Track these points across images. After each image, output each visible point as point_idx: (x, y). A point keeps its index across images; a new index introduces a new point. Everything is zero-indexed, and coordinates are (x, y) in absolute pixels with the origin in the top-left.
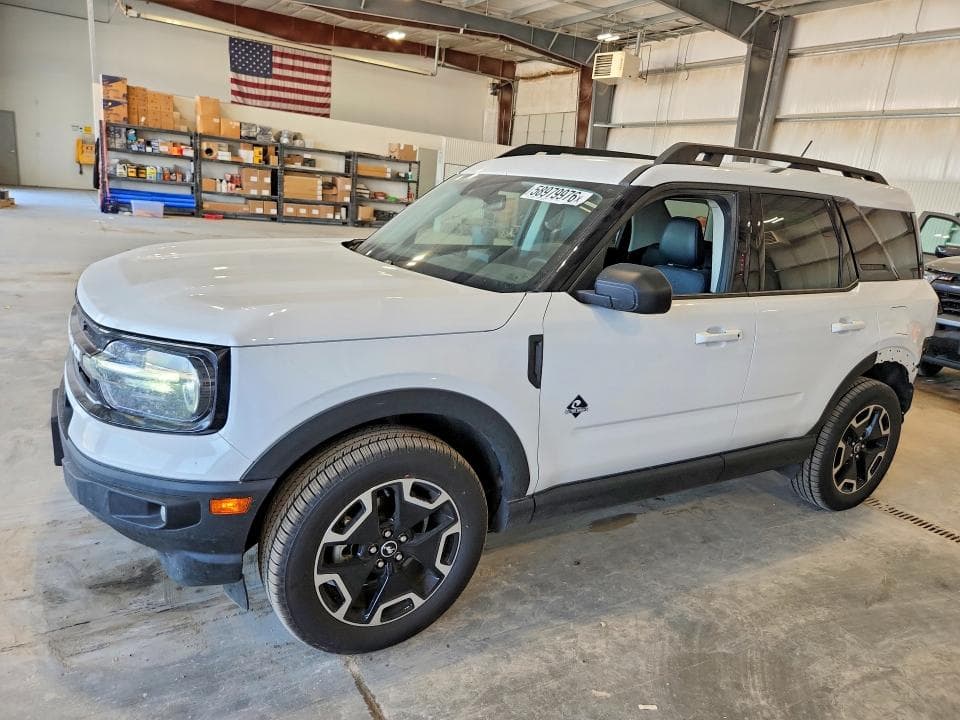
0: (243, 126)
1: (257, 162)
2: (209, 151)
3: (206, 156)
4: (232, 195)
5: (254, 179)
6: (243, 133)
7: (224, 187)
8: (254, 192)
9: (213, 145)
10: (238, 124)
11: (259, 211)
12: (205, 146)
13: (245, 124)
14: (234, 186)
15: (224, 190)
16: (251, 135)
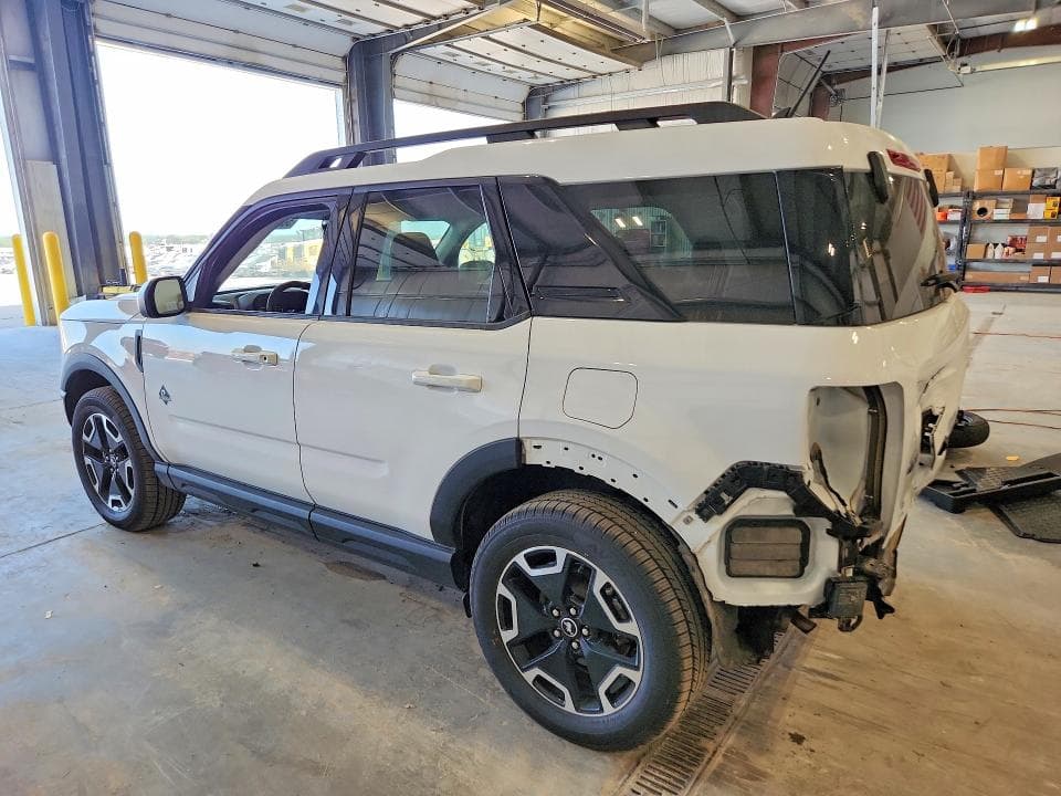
0: (1037, 173)
1: (1049, 216)
2: (983, 211)
3: (977, 217)
4: (1006, 261)
5: (1042, 239)
6: (1036, 182)
7: (999, 253)
8: (1039, 256)
9: (988, 204)
10: (1030, 172)
11: (1044, 279)
12: (977, 205)
13: (1039, 170)
14: (1011, 249)
15: (998, 257)
16: (1048, 183)
